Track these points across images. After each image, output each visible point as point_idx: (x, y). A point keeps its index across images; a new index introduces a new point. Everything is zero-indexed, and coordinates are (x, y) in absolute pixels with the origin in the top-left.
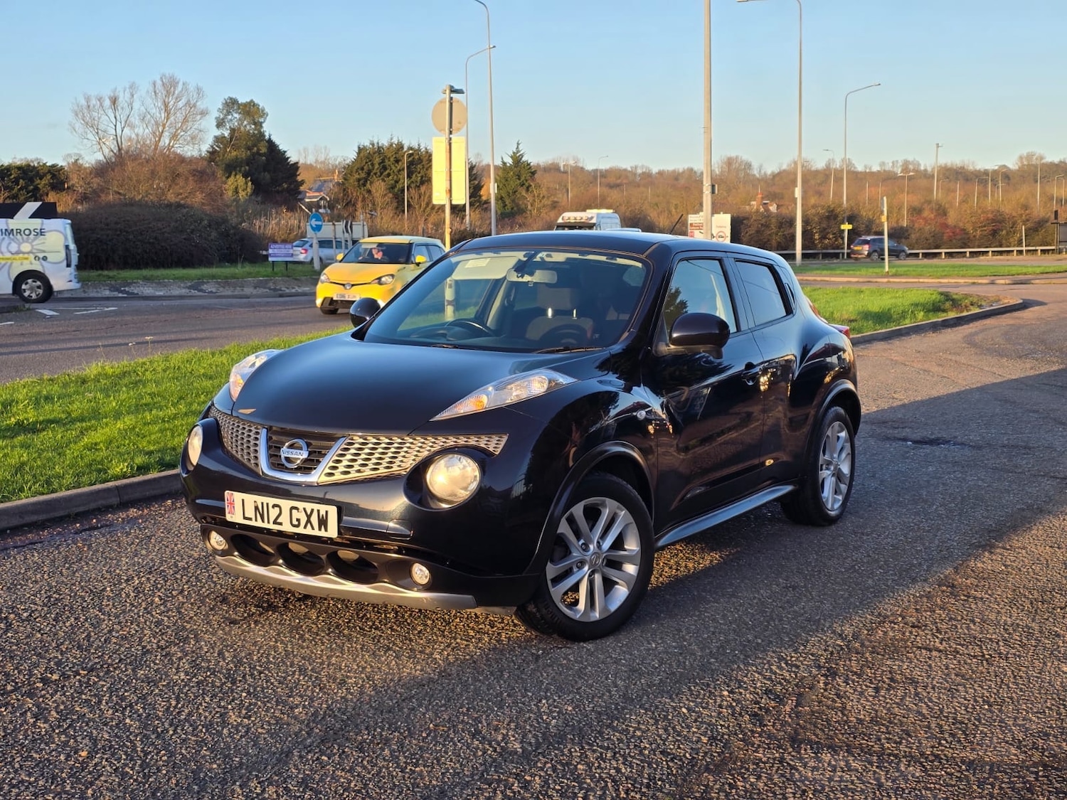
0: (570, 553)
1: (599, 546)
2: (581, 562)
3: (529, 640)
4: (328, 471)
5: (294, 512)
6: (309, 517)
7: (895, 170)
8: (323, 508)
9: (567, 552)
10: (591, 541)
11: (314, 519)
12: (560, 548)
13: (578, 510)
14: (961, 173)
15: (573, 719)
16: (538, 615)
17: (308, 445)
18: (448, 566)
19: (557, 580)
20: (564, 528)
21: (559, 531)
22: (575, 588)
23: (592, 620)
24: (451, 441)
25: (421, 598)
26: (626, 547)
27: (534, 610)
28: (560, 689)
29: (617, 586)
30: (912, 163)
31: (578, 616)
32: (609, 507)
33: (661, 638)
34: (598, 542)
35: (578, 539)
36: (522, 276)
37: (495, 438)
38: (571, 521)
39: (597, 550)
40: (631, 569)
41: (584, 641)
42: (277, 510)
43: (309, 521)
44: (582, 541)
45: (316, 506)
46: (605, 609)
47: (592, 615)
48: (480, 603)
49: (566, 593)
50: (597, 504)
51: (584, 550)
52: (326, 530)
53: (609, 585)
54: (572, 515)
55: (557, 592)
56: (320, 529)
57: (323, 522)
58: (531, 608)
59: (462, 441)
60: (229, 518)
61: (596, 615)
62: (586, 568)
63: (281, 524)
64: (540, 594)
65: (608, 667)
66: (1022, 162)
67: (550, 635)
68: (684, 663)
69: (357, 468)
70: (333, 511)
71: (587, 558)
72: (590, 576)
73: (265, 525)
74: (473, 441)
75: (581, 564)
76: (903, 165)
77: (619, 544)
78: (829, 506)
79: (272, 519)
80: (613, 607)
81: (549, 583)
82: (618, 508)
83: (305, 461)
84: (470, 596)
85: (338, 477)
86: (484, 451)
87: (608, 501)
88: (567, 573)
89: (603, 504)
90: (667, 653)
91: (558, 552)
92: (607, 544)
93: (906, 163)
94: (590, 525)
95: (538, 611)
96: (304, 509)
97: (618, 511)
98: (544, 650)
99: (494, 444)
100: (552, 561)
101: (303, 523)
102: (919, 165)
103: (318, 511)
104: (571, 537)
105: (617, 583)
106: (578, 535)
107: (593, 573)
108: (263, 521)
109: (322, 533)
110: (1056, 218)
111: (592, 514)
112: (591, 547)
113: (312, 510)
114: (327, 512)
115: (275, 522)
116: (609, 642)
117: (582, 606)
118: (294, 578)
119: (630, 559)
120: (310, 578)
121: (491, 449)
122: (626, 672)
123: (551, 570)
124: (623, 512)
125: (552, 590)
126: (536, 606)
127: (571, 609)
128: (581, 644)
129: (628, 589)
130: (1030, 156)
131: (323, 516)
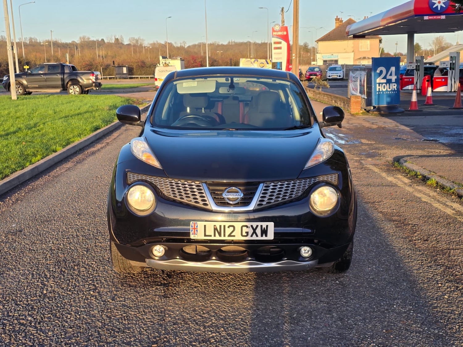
4: (259, 203)
5: (244, 228)
6: (255, 230)
7: (26, 41)
8: (264, 224)
11: (258, 231)
14: (56, 44)
18: (320, 246)
25: (306, 265)
30: (34, 39)
37: (334, 176)
42: (232, 229)
43: (254, 232)
45: (260, 224)
52: (266, 236)
56: (262, 236)
57: (264, 232)
60: (192, 237)
63: (234, 236)
66: (81, 40)
69: (274, 199)
70: (271, 225)
73: (222, 238)
76: (29, 40)
79: (227, 234)
85: (265, 205)
93: (31, 39)
96: (252, 226)
99: (334, 179)
101: (250, 234)
102: (37, 40)
103: (261, 226)
108: (220, 236)
109: (264, 238)
110: (114, 64)
113: (257, 226)
114: (267, 226)
115: (230, 236)
118: (226, 265)
121: (333, 182)
130: (84, 38)
131: (264, 228)
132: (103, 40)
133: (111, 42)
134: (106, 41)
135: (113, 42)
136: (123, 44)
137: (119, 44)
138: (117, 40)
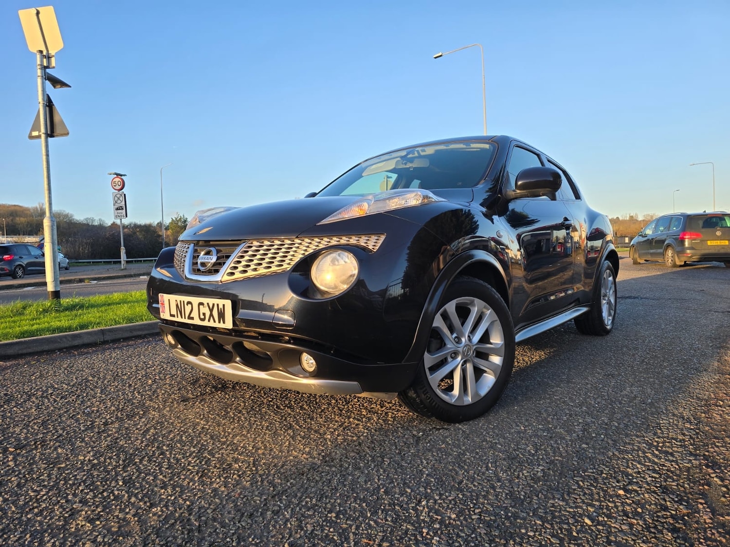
0: (445, 344)
1: (470, 339)
2: (454, 353)
3: (412, 420)
4: (229, 271)
5: (201, 307)
6: (211, 310)
8: (221, 302)
9: (442, 344)
10: (463, 335)
11: (215, 313)
12: (436, 340)
13: (451, 307)
15: (458, 536)
16: (418, 400)
17: (218, 252)
18: (332, 355)
19: (434, 369)
20: (438, 322)
21: (434, 325)
22: (450, 375)
23: (466, 403)
24: (334, 241)
25: (310, 384)
26: (491, 341)
27: (414, 396)
28: (440, 482)
29: (484, 374)
31: (453, 401)
32: (477, 306)
33: (527, 420)
34: (469, 336)
35: (452, 333)
36: (406, 164)
37: (373, 238)
38: (445, 317)
39: (468, 342)
40: (496, 360)
41: (460, 422)
42: (190, 306)
43: (211, 315)
44: (455, 335)
45: (216, 301)
46: (476, 394)
47: (465, 399)
48: (364, 389)
49: (442, 380)
50: (467, 304)
51: (457, 343)
52: (224, 322)
53: (479, 373)
54: (445, 311)
55: (435, 379)
56: (219, 322)
57: (222, 315)
58: (412, 394)
59: (344, 240)
60: (163, 316)
61: (469, 399)
62: (459, 358)
63: (192, 318)
64: (419, 380)
65: (485, 453)
67: (429, 417)
68: (559, 448)
69: (253, 267)
70: (228, 303)
71: (460, 350)
72: (462, 365)
73: (183, 321)
74: (353, 240)
75: (455, 354)
77: (485, 338)
78: (606, 322)
79: (187, 314)
80: (483, 392)
81: (427, 371)
82: (485, 307)
83: (215, 264)
84: (356, 383)
85: (238, 275)
86: (365, 249)
87: (477, 301)
88: (443, 363)
89: (472, 303)
90: (536, 436)
91: (435, 344)
92: (476, 338)
94: (462, 321)
95: (418, 396)
96: (208, 304)
97: (484, 310)
98: (424, 431)
99: (373, 243)
100: (429, 352)
101: (207, 316)
103: (218, 305)
104: (446, 331)
105: (485, 372)
106: (451, 329)
107: (465, 362)
108: (182, 318)
109: (221, 325)
111: (463, 312)
112: (463, 340)
113: (214, 305)
114: (224, 305)
115: (189, 317)
116: (481, 423)
117: (456, 391)
118: (216, 366)
119: (496, 352)
120: (224, 366)
121: (371, 247)
122: (504, 459)
123: (429, 360)
124: (489, 312)
125: (430, 377)
126: (416, 392)
127: (447, 394)
128: (457, 425)
129: (495, 377)
131: (221, 309)
132: (618, 218)
133: (625, 219)
134: (621, 218)
135: (628, 219)
136: (637, 221)
137: (633, 220)
138: (631, 217)
